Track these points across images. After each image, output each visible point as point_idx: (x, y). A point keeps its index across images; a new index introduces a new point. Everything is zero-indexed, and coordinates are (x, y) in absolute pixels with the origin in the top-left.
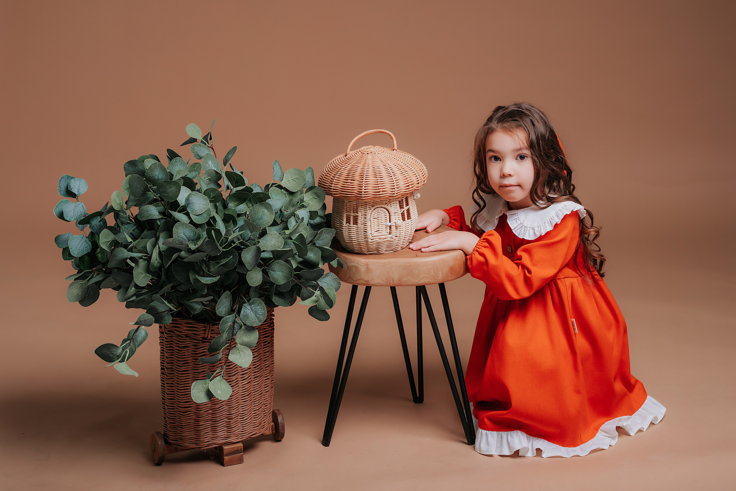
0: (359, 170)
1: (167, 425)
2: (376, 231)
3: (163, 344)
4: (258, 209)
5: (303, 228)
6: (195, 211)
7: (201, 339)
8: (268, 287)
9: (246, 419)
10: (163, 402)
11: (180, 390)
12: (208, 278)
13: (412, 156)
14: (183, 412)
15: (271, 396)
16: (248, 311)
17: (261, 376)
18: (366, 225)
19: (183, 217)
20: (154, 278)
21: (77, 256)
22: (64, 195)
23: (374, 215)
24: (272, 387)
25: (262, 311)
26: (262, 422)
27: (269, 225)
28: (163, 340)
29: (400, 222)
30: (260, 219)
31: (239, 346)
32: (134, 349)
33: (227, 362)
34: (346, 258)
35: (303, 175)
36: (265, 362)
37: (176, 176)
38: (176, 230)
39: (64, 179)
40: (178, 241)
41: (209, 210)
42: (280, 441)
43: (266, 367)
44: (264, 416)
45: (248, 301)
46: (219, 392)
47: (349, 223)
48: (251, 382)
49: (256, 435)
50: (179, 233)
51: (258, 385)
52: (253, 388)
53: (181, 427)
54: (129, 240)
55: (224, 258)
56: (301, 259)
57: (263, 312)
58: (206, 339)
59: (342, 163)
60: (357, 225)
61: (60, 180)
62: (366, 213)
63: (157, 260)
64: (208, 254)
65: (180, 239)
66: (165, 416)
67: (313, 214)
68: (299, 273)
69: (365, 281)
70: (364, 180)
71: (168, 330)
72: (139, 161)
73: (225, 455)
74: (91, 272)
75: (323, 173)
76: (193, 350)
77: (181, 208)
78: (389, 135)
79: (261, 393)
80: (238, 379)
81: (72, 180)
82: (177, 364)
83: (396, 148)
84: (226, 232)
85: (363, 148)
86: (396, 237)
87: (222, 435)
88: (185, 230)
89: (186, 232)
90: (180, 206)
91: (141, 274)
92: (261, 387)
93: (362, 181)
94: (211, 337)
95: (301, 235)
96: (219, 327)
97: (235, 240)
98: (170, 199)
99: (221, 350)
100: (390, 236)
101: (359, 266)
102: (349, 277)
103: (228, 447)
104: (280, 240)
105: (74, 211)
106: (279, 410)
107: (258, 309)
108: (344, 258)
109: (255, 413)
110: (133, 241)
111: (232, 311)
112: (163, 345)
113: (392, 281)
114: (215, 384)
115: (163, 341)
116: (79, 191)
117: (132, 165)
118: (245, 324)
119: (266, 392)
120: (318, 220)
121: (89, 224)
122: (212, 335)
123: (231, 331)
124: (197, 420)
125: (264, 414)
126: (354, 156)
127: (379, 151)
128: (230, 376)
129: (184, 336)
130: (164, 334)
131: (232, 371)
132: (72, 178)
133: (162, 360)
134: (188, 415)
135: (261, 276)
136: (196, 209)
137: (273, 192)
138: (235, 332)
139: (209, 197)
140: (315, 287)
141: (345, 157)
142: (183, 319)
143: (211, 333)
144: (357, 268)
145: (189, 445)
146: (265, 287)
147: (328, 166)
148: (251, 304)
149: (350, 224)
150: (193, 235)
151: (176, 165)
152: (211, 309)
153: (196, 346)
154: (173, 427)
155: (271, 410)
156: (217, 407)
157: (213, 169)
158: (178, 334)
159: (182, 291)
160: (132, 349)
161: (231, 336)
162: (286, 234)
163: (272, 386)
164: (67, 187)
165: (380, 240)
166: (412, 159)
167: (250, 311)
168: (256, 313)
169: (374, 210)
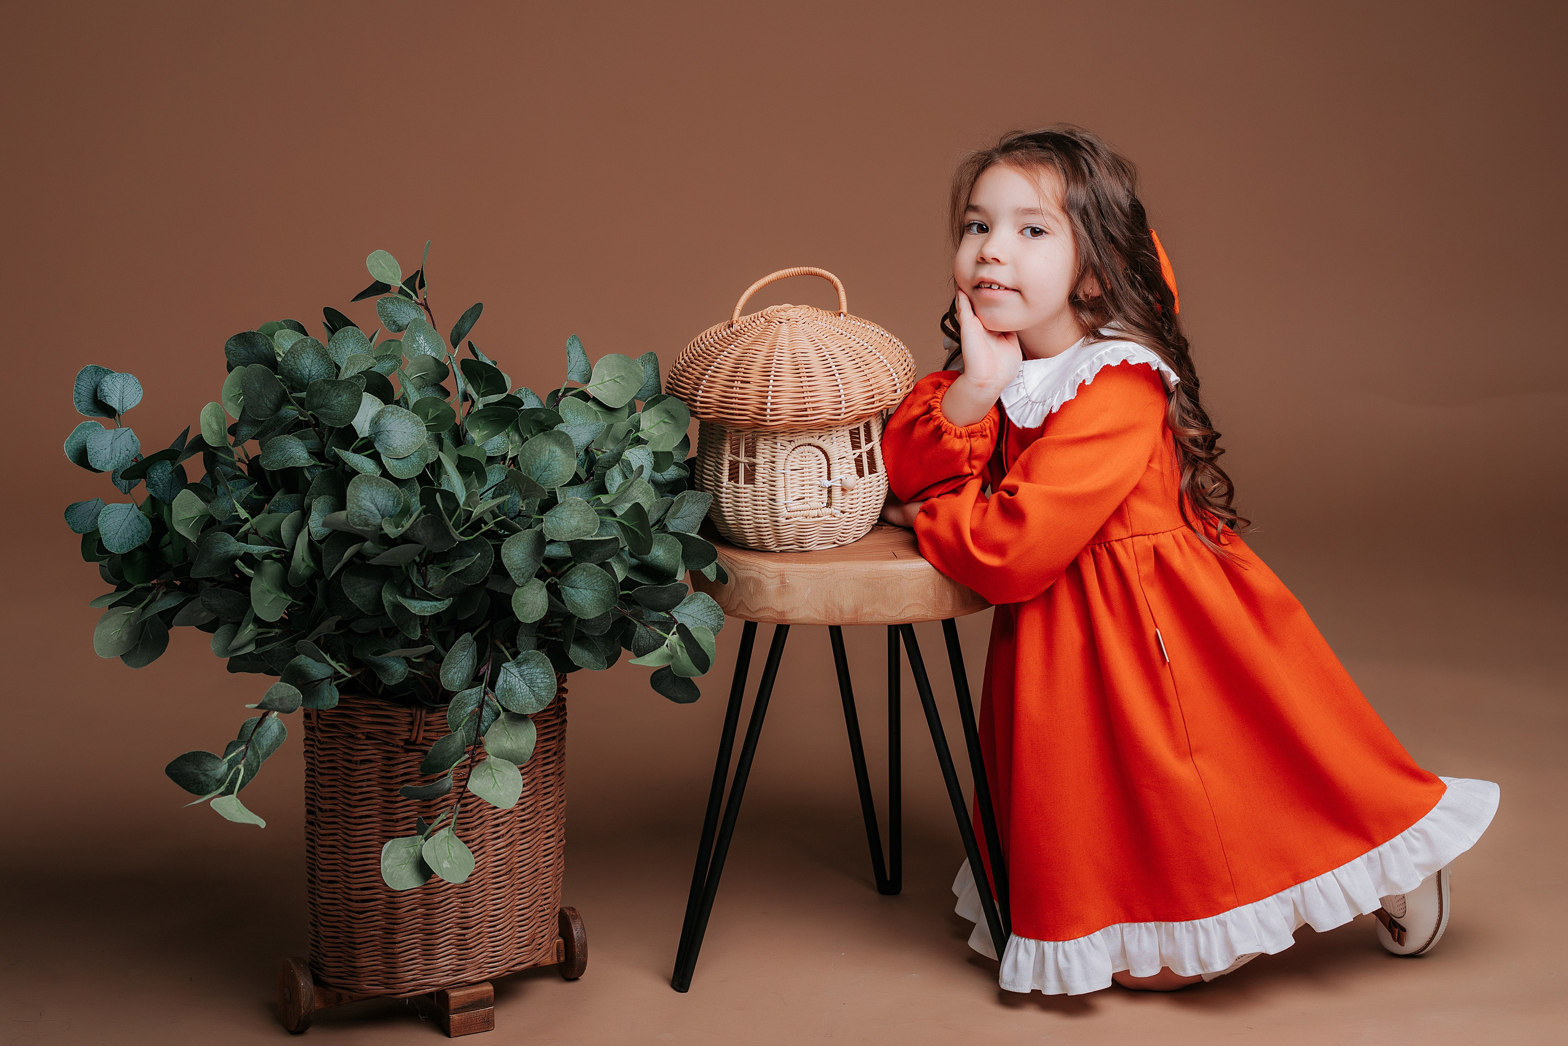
0: (760, 359)
1: (318, 942)
2: (797, 500)
3: (312, 755)
4: (540, 446)
5: (641, 489)
6: (394, 449)
7: (402, 743)
8: (559, 625)
9: (502, 929)
10: (312, 888)
11: (352, 861)
12: (426, 604)
13: (881, 328)
14: (358, 913)
15: (558, 877)
16: (514, 680)
17: (536, 829)
18: (774, 486)
19: (365, 464)
20: (298, 602)
21: (118, 551)
22: (87, 411)
23: (792, 462)
24: (560, 856)
25: (546, 680)
26: (538, 936)
27: (565, 482)
28: (312, 746)
29: (852, 479)
30: (545, 469)
31: (491, 759)
32: (255, 764)
33: (465, 795)
34: (733, 560)
35: (637, 369)
36: (545, 797)
37: (347, 368)
38: (353, 492)
39: (88, 374)
40: (358, 517)
41: (423, 448)
42: (576, 979)
43: (548, 809)
44: (542, 922)
45: (514, 655)
46: (446, 865)
47: (736, 480)
48: (514, 843)
49: (523, 966)
50: (360, 499)
51: (529, 850)
52: (519, 857)
53: (353, 945)
54: (243, 514)
55: (461, 557)
56: (634, 561)
57: (548, 681)
58: (414, 743)
59: (722, 343)
60: (754, 484)
61: (78, 377)
62: (774, 457)
63: (305, 562)
64: (424, 549)
65: (364, 512)
66: (316, 921)
67: (661, 460)
68: (631, 593)
69: (777, 612)
70: (771, 381)
71: (324, 723)
72: (261, 334)
73: (453, 1012)
74: (149, 590)
75: (678, 366)
76: (384, 768)
77: (361, 443)
78: (829, 279)
79: (537, 870)
80: (485, 836)
81: (108, 378)
82: (346, 801)
83: (844, 309)
84: (468, 497)
85: (769, 309)
86: (843, 512)
87: (447, 965)
88: (374, 492)
89: (377, 496)
90: (359, 437)
91: (267, 593)
92: (537, 855)
93: (767, 383)
94: (424, 738)
95: (637, 507)
96: (446, 715)
97: (488, 517)
98: (336, 423)
99: (451, 769)
100: (828, 510)
101: (763, 578)
102: (740, 603)
103: (457, 993)
104: (591, 516)
105: (112, 448)
106: (573, 910)
107: (536, 674)
108: (729, 560)
109: (522, 915)
110: (250, 518)
111: (476, 679)
112: (313, 758)
113: (838, 613)
114: (437, 847)
115: (312, 749)
116: (122, 402)
117: (245, 343)
118: (505, 710)
119: (547, 867)
120: (671, 473)
121: (145, 478)
122: (427, 734)
123: (475, 724)
124: (389, 931)
125: (541, 917)
126: (750, 327)
127: (806, 316)
128: (467, 830)
129: (364, 737)
130: (315, 733)
131: (472, 817)
132: (106, 373)
133: (310, 793)
134: (369, 919)
135: (546, 600)
136: (395, 446)
137: (569, 407)
138: (483, 728)
139: (425, 417)
140: (667, 625)
141: (727, 330)
142: (359, 699)
143: (425, 731)
144: (758, 583)
145: (370, 987)
146: (550, 625)
147: (690, 349)
148: (520, 663)
149: (737, 482)
150: (392, 505)
151: (344, 344)
152: (428, 675)
153: (390, 759)
154: (334, 945)
155: (558, 907)
156: (436, 900)
157: (428, 353)
158: (348, 732)
159: (360, 632)
160: (250, 764)
161: (475, 736)
162: (601, 504)
163: (560, 854)
164: (96, 392)
165: (805, 520)
166: (882, 335)
167: (517, 679)
168: (531, 684)
169: (793, 450)
